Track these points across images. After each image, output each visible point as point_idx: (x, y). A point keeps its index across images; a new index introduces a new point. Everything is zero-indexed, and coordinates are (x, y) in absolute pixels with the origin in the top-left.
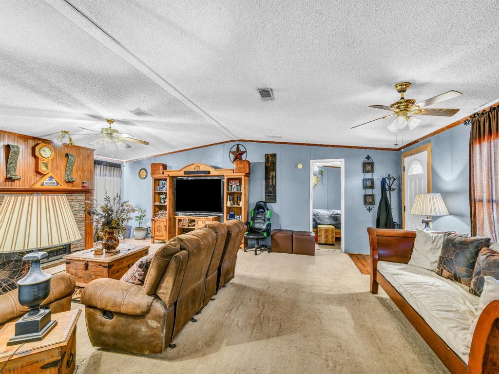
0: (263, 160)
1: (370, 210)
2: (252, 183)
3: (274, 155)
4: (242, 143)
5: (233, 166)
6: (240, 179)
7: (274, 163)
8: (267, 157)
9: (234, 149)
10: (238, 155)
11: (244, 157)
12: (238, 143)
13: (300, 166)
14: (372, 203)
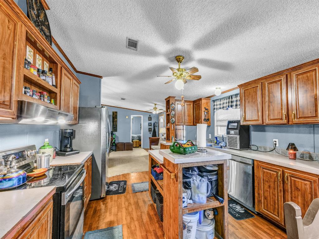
1: (150, 133)
3: (116, 112)
7: (116, 116)
8: (113, 113)
13: (127, 117)
14: (151, 131)
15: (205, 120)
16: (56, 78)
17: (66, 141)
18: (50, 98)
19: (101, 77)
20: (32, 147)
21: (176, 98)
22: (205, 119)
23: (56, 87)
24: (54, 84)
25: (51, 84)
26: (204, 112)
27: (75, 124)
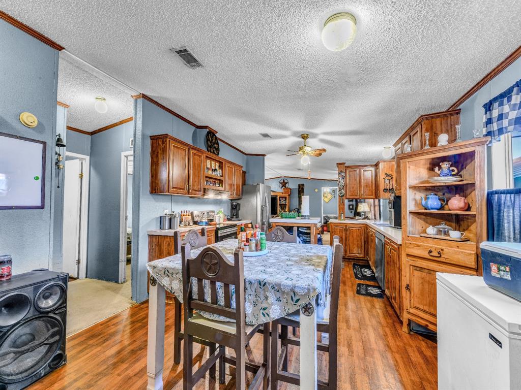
0: (297, 187)
1: (351, 212)
2: (291, 199)
3: (303, 185)
4: (286, 178)
5: (282, 191)
6: (286, 198)
7: (303, 189)
8: (299, 186)
9: (282, 181)
10: (284, 184)
11: (287, 185)
12: (284, 178)
13: (316, 190)
14: (353, 209)
15: (385, 191)
16: (222, 171)
17: (234, 211)
18: (219, 184)
19: (264, 155)
20: (213, 212)
21: (346, 165)
22: (385, 189)
23: (222, 176)
24: (221, 175)
25: (219, 175)
26: (385, 179)
27: (239, 199)
